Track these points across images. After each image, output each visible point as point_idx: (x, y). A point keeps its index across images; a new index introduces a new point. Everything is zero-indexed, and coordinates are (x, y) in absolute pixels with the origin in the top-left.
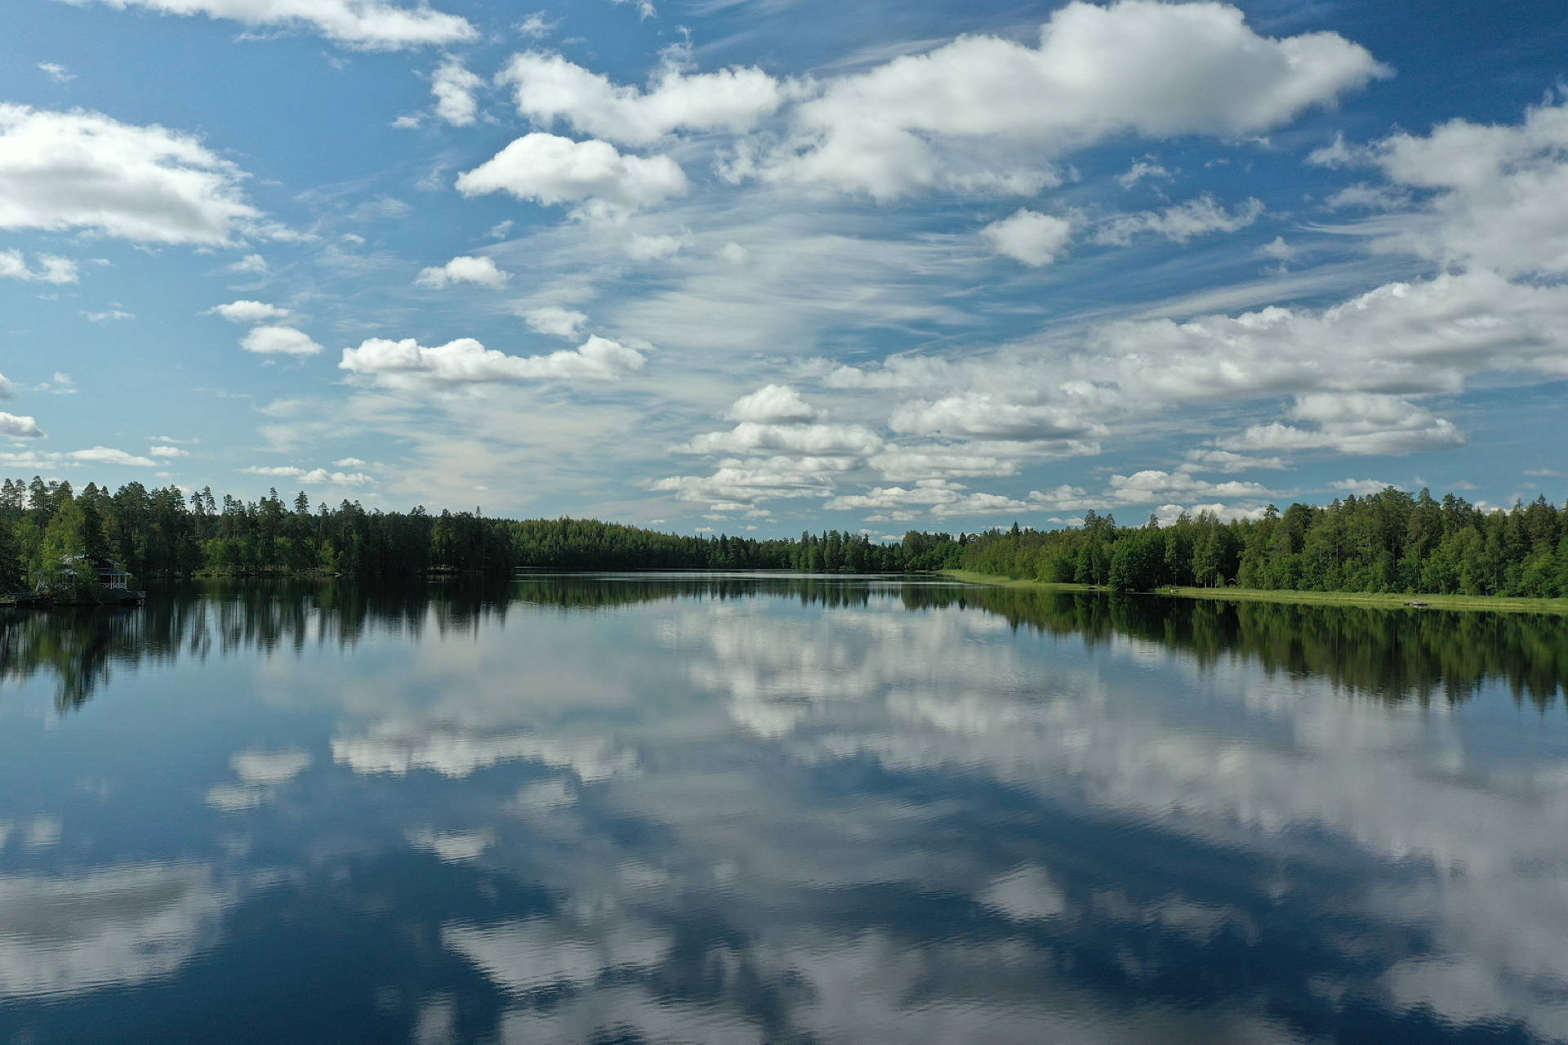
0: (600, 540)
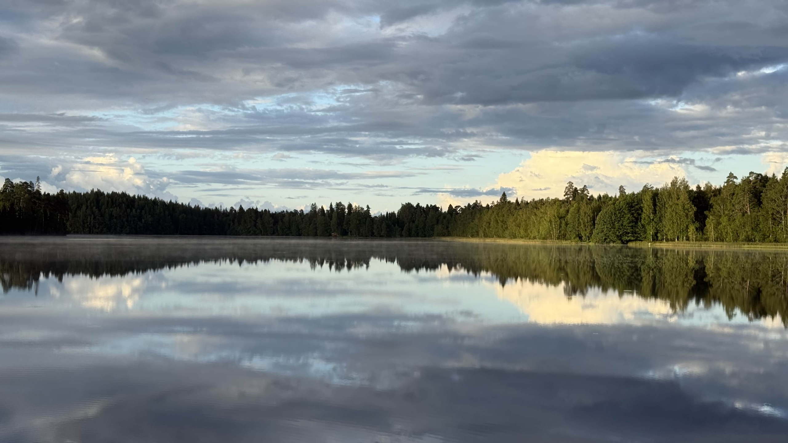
0: (131, 210)
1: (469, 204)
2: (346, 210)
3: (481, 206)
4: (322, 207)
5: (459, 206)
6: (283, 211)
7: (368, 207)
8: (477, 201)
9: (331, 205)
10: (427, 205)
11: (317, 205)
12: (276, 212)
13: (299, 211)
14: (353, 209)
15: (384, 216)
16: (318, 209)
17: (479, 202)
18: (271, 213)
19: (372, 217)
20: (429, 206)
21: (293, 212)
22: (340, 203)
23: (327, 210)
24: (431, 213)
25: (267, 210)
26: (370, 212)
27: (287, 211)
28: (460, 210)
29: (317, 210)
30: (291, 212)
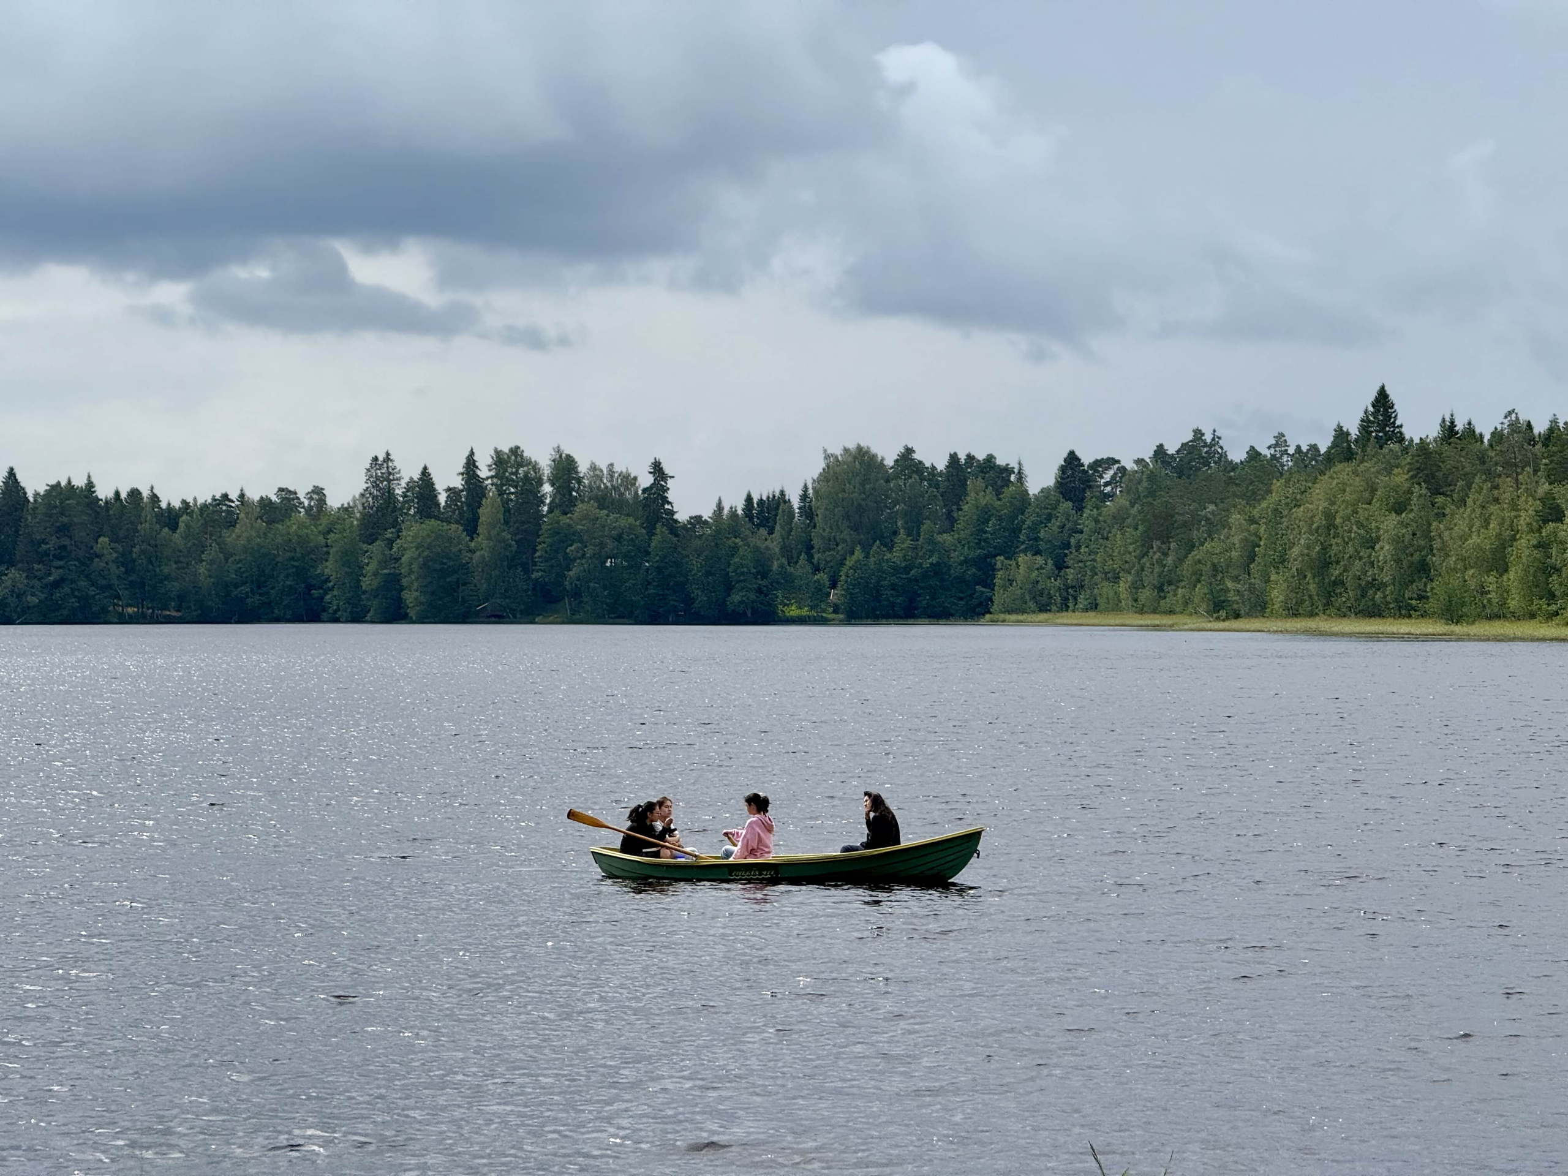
1: (1160, 451)
2: (547, 488)
3: (1223, 455)
4: (425, 472)
5: (1113, 461)
6: (225, 496)
7: (657, 469)
8: (1198, 433)
9: (471, 464)
10: (954, 458)
11: (398, 462)
12: (184, 502)
13: (301, 495)
14: (579, 481)
15: (733, 513)
16: (403, 483)
17: (1208, 438)
18: (164, 505)
19: (676, 521)
20: (962, 457)
21: (274, 498)
22: (515, 451)
23: (449, 490)
24: (977, 495)
25: (145, 493)
26: (671, 496)
27: (242, 496)
28: (1113, 477)
29: (399, 491)
30: (265, 502)
